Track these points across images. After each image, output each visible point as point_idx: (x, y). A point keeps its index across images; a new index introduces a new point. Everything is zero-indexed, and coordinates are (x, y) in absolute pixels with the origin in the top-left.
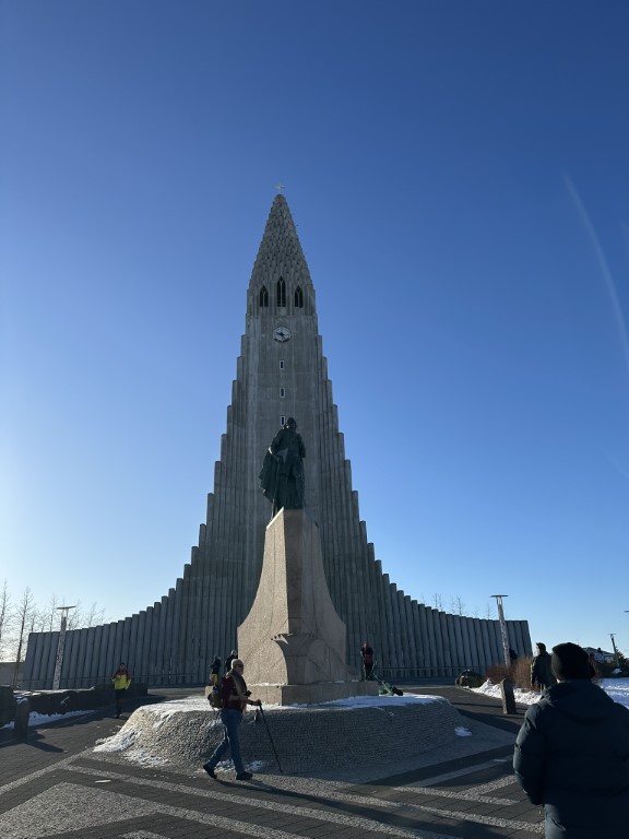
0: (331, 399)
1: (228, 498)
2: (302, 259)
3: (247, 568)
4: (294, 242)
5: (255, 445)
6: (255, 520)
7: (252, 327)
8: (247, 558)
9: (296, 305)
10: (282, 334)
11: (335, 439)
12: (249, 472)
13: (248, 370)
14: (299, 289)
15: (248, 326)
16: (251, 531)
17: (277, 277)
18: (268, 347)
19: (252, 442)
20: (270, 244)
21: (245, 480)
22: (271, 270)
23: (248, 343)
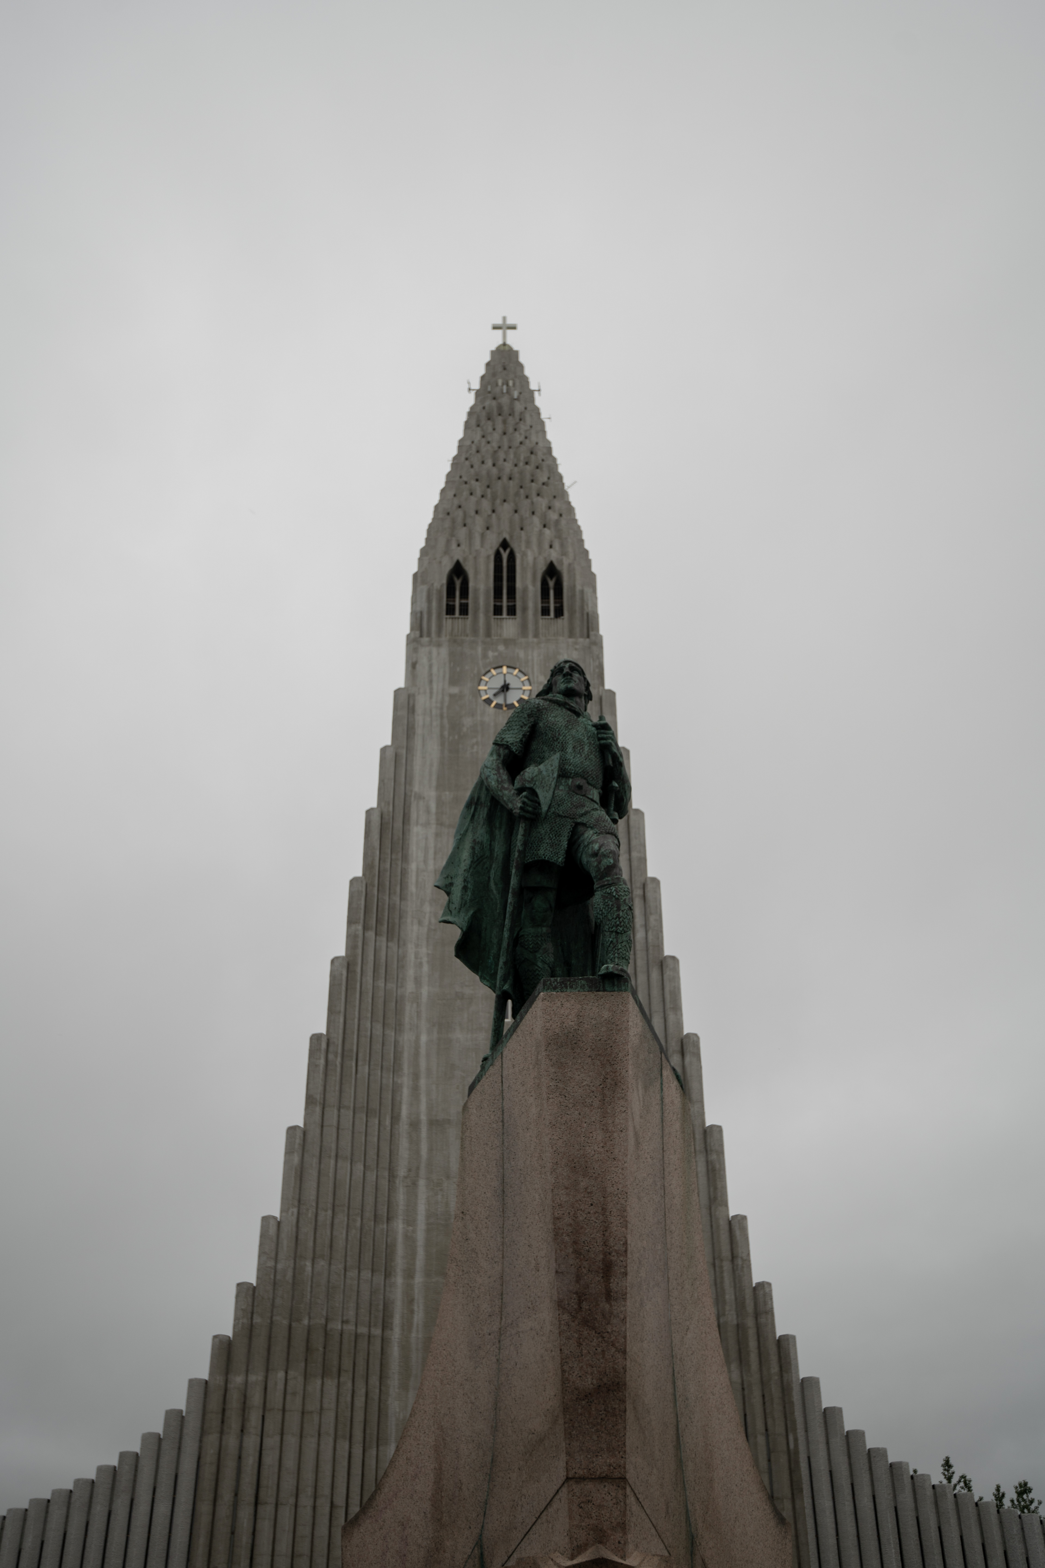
0: (643, 860)
1: (346, 1136)
2: (561, 494)
3: (395, 1351)
4: (540, 456)
5: (425, 991)
6: (422, 1208)
7: (422, 670)
8: (397, 1320)
9: (545, 612)
10: (505, 688)
11: (655, 975)
12: (406, 1068)
13: (409, 780)
14: (552, 572)
15: (412, 666)
16: (410, 1240)
17: (493, 542)
18: (467, 722)
19: (418, 981)
20: (476, 460)
21: (396, 1090)
22: (479, 524)
23: (411, 710)
